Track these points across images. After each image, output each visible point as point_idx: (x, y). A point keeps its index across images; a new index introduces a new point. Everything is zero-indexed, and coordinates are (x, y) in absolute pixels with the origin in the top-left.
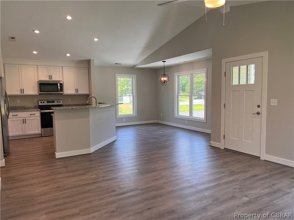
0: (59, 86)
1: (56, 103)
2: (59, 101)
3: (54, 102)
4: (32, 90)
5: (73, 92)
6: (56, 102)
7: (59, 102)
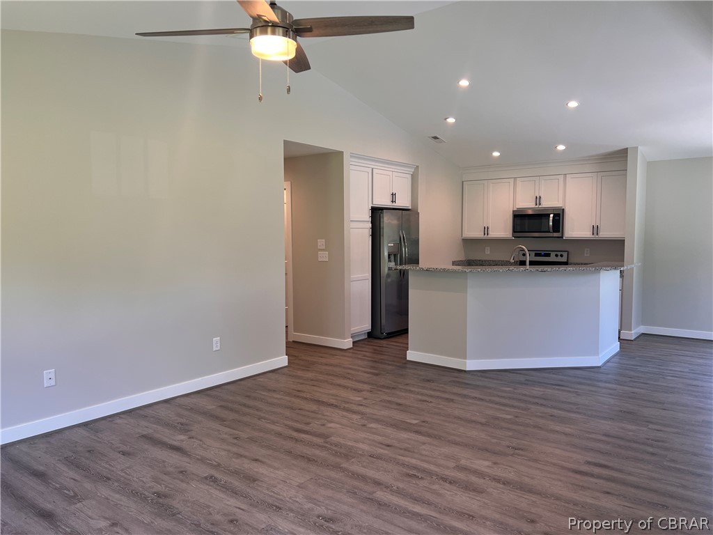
0: (551, 219)
1: (552, 258)
2: (559, 254)
3: (548, 255)
4: (502, 228)
5: (586, 234)
6: (553, 254)
7: (559, 257)
